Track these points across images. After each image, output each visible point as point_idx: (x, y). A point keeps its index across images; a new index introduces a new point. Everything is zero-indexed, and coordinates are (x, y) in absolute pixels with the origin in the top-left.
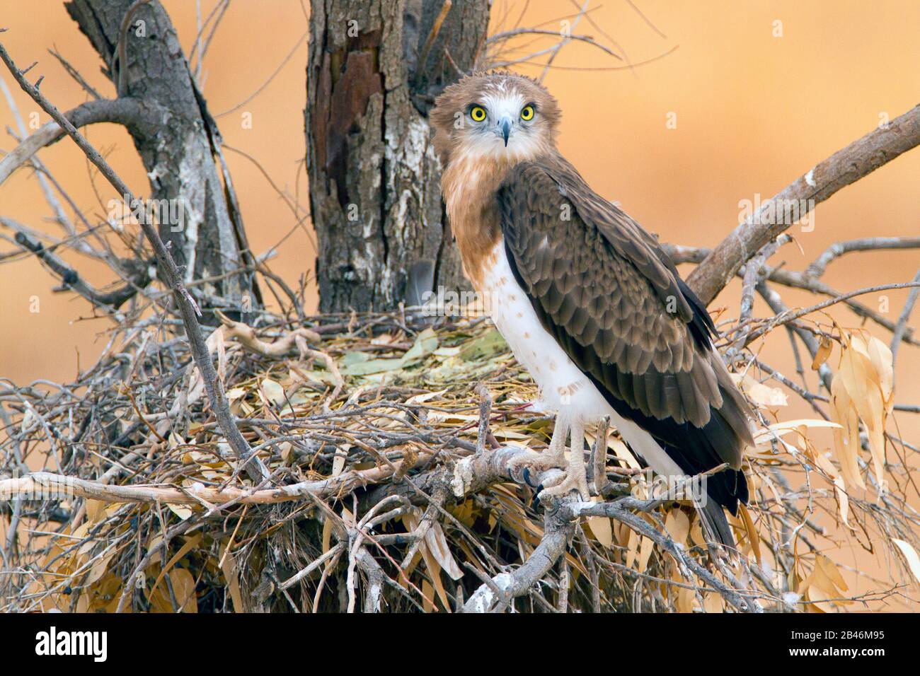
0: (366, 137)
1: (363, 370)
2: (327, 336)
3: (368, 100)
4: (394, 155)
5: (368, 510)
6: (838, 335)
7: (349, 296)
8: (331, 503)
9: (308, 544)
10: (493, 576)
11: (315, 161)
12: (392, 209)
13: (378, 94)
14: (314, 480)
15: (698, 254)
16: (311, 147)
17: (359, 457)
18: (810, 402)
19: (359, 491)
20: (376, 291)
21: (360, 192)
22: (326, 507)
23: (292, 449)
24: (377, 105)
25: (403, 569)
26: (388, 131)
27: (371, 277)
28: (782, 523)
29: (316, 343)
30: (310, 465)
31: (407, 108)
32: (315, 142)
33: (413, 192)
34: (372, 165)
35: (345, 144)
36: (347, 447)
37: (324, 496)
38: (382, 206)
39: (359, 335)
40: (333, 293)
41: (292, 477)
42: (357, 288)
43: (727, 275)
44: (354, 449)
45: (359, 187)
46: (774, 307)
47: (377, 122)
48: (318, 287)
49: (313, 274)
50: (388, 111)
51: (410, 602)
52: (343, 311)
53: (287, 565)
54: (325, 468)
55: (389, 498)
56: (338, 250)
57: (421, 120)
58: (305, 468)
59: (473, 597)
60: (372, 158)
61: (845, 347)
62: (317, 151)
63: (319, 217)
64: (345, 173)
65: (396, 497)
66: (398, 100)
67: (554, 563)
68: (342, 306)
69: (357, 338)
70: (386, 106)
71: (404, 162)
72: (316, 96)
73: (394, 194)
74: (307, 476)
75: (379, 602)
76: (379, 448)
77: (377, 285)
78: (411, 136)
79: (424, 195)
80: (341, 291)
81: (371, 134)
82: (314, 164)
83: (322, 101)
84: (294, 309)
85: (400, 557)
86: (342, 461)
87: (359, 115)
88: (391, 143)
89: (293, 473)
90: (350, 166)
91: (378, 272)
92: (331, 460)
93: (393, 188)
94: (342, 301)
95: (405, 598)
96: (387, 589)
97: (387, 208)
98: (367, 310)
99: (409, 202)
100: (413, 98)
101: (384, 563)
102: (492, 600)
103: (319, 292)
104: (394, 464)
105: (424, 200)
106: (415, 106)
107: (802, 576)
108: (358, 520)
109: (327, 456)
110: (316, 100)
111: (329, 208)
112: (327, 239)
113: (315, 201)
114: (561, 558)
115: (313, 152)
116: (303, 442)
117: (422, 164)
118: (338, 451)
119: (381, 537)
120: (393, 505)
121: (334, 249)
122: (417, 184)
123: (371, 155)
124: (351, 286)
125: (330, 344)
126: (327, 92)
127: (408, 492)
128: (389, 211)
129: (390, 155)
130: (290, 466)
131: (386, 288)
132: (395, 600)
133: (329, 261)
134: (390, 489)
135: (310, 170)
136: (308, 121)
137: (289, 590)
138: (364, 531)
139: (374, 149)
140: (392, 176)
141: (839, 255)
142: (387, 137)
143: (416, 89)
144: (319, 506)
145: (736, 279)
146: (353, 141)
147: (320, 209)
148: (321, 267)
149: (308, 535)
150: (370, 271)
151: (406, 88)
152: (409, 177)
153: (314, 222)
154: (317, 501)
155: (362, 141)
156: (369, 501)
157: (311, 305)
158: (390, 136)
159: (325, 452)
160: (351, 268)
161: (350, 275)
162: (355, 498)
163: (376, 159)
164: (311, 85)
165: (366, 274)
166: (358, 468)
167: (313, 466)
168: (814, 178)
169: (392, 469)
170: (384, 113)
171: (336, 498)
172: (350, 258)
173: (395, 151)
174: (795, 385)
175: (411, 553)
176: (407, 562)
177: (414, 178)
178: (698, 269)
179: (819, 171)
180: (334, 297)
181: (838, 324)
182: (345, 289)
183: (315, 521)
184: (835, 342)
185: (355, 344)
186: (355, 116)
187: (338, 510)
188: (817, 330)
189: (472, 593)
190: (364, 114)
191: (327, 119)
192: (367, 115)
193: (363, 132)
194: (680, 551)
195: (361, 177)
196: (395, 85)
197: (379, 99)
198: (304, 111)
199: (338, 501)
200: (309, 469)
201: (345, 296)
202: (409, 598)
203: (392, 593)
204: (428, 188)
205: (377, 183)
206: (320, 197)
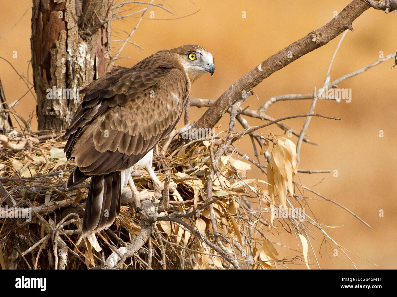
0: (59, 51)
1: (58, 156)
2: (43, 141)
3: (60, 33)
4: (72, 58)
5: (61, 219)
6: (271, 138)
7: (52, 122)
8: (44, 216)
9: (34, 235)
10: (118, 249)
11: (36, 61)
12: (71, 83)
13: (64, 30)
14: (36, 206)
15: (209, 102)
16: (34, 55)
17: (57, 195)
18: (261, 169)
19: (57, 211)
20: (64, 120)
21: (56, 75)
22: (42, 218)
23: (26, 192)
24: (64, 36)
25: (77, 246)
26: (69, 48)
27: (62, 113)
28: (249, 224)
29: (37, 144)
30: (35, 199)
31: (78, 37)
32: (36, 53)
33: (80, 75)
34: (62, 63)
35: (50, 53)
36: (51, 190)
37: (41, 213)
38: (66, 82)
39: (56, 141)
40: (44, 122)
41: (26, 205)
42: (55, 119)
43: (222, 112)
44: (54, 192)
45: (56, 73)
46: (244, 126)
47: (64, 44)
48: (37, 119)
49: (35, 113)
50: (69, 39)
51: (80, 261)
52: (49, 130)
53: (25, 244)
54: (41, 200)
55: (71, 214)
56: (46, 102)
57: (84, 43)
58: (32, 201)
59: (109, 258)
60: (62, 60)
61: (275, 144)
62: (37, 57)
63: (38, 87)
64: (50, 67)
65: (74, 214)
66: (73, 34)
67: (145, 242)
68: (49, 127)
69: (55, 142)
70: (68, 36)
71: (76, 61)
72: (36, 32)
73: (72, 76)
74: (33, 204)
75: (66, 261)
76: (66, 191)
77: (64, 117)
78: (79, 50)
79: (85, 76)
80: (48, 120)
81: (61, 49)
82: (35, 63)
83: (39, 34)
84: (26, 129)
85: (75, 240)
86: (49, 197)
87: (56, 41)
88: (70, 53)
89: (27, 202)
90: (51, 64)
91: (64, 111)
92: (44, 197)
93: (72, 74)
94: (48, 125)
95: (78, 259)
96: (70, 255)
97: (68, 83)
98: (60, 129)
99: (78, 79)
100: (80, 33)
101: (68, 243)
102: (118, 259)
103: (38, 121)
104: (72, 198)
105: (85, 79)
106: (81, 36)
107: (258, 248)
108: (56, 224)
109: (43, 195)
110: (36, 34)
111: (42, 83)
112: (41, 97)
113: (36, 79)
114: (148, 240)
115: (35, 57)
116: (31, 188)
117: (84, 63)
118: (47, 192)
119: (67, 231)
120: (72, 217)
121: (45, 101)
122: (82, 72)
123: (61, 58)
124: (52, 118)
125: (43, 144)
126: (41, 31)
127: (79, 211)
128: (69, 84)
129: (70, 59)
130: (26, 200)
131: (68, 119)
132: (73, 260)
133: (42, 107)
134: (71, 209)
135: (33, 66)
136: (33, 43)
137: (25, 256)
138: (60, 229)
139: (63, 55)
140: (71, 68)
141: (274, 102)
142: (68, 50)
143: (81, 28)
144: (39, 217)
145: (227, 113)
146: (53, 52)
147: (38, 83)
148: (39, 109)
149: (34, 231)
150: (61, 111)
151: (77, 28)
152: (78, 69)
153: (35, 89)
154: (38, 215)
155: (57, 52)
156: (61, 215)
157: (34, 127)
158: (69, 50)
159: (41, 193)
160: (52, 110)
161: (52, 113)
162: (55, 214)
163: (63, 60)
164: (33, 27)
165: (59, 112)
166: (56, 200)
167: (36, 199)
168: (262, 68)
169: (71, 200)
170: (67, 40)
171: (46, 214)
172: (52, 105)
173: (72, 57)
174: (254, 162)
175: (81, 239)
176: (79, 243)
177: (81, 69)
178: (209, 109)
179: (264, 64)
180: (45, 123)
181: (272, 134)
182: (50, 119)
183: (37, 224)
184: (270, 142)
185: (54, 144)
186: (54, 41)
187: (47, 219)
188: (262, 137)
189: (109, 256)
190: (58, 40)
191: (41, 42)
192: (59, 40)
193: (58, 48)
194: (202, 236)
195: (57, 69)
196: (72, 27)
197: (65, 33)
198: (31, 39)
199: (47, 215)
200: (34, 201)
201: (50, 122)
202: (80, 259)
203: (72, 257)
204: (87, 74)
205: (64, 71)
206: (38, 78)
